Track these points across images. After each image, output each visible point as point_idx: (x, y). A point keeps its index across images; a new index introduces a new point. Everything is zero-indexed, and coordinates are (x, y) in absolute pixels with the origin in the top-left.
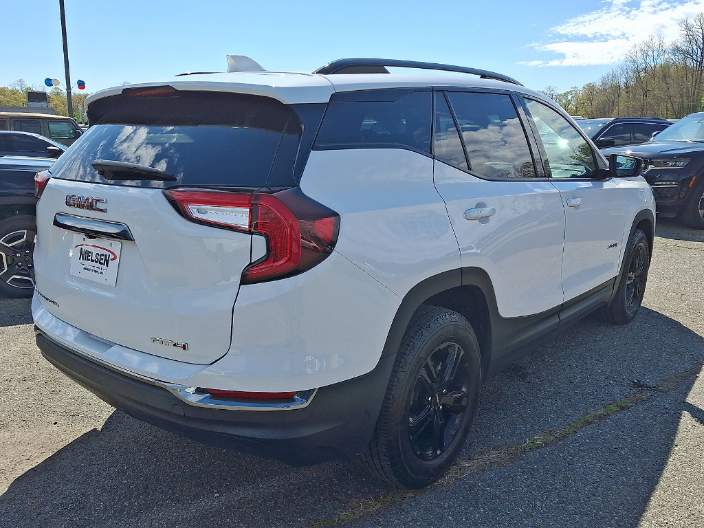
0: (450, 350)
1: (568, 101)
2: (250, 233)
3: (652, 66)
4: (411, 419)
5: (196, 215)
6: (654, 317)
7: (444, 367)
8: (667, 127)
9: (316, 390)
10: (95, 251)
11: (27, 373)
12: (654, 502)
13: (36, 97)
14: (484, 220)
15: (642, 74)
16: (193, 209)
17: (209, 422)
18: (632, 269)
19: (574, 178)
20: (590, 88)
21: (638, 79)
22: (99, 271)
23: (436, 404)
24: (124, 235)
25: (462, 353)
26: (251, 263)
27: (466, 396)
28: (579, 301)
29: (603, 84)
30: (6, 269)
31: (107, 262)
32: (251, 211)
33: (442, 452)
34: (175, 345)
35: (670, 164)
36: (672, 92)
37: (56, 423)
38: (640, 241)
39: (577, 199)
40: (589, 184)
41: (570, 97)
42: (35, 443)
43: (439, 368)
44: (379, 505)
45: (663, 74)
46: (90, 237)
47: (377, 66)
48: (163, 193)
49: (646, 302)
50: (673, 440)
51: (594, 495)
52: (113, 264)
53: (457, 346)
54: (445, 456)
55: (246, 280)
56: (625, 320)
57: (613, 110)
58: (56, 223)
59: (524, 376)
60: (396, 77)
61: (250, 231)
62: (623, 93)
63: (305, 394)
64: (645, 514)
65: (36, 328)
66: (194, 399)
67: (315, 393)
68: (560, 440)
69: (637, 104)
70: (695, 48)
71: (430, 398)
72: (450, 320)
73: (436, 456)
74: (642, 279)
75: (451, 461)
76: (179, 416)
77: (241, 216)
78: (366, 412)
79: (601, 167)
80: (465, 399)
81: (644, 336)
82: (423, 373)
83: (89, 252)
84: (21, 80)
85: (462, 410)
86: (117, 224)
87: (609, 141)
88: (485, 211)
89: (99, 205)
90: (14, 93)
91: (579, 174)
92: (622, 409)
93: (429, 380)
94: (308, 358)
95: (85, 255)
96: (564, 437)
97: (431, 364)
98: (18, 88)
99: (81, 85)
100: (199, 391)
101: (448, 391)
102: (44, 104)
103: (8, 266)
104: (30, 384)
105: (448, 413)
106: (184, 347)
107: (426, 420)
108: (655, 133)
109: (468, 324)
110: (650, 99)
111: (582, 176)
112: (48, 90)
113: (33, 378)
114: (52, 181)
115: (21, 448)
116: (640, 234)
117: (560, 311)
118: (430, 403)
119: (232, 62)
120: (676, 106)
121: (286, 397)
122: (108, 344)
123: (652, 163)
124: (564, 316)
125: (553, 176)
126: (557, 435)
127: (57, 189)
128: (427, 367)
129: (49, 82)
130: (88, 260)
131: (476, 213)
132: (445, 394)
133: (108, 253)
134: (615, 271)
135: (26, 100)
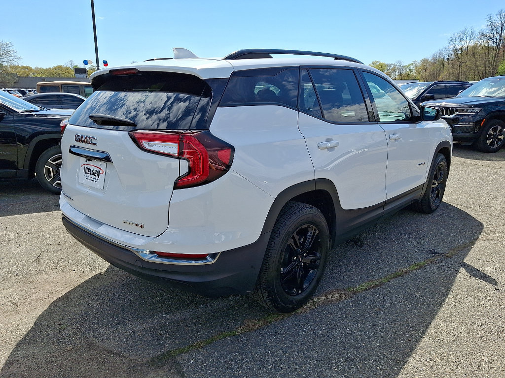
0: (309, 229)
1: (410, 70)
2: (179, 158)
3: (466, 46)
4: (282, 269)
5: (148, 147)
6: (450, 209)
7: (305, 240)
8: (469, 87)
9: (220, 254)
10: (92, 168)
11: (61, 240)
12: (432, 326)
13: (79, 71)
14: (331, 149)
15: (459, 52)
16: (145, 144)
17: (156, 271)
18: (436, 178)
19: (398, 122)
20: (425, 61)
21: (456, 56)
22: (95, 180)
23: (299, 262)
24: (107, 159)
25: (317, 232)
26: (179, 177)
27: (319, 259)
28: (398, 199)
29: (434, 59)
30: (53, 177)
31: (98, 175)
32: (179, 145)
33: (302, 291)
34: (136, 225)
35: (469, 111)
36: (478, 64)
37: (74, 270)
38: (442, 160)
39: (396, 135)
40: (407, 125)
41: (412, 68)
42: (62, 282)
43: (303, 240)
44: (260, 324)
45: (473, 52)
46: (89, 160)
47: (265, 54)
48: (128, 134)
49: (445, 199)
50: (450, 288)
51: (395, 321)
52: (102, 176)
53: (314, 228)
54: (304, 294)
55: (176, 187)
56: (430, 211)
57: (439, 75)
58: (71, 152)
59: (361, 246)
60: (277, 60)
61: (178, 157)
62: (446, 65)
63: (213, 256)
64: (426, 333)
65: (63, 214)
66: (148, 257)
67: (219, 255)
68: (378, 286)
69: (455, 72)
70: (495, 34)
71: (295, 258)
72: (309, 211)
73: (298, 294)
74: (443, 186)
75: (309, 297)
76: (139, 267)
77: (172, 148)
78: (252, 267)
79: (415, 114)
80: (318, 261)
81: (441, 221)
82: (291, 241)
83: (89, 169)
84: (71, 61)
85: (316, 267)
86: (103, 152)
87: (431, 96)
88: (331, 144)
89: (93, 141)
90: (68, 68)
91: (401, 119)
92: (421, 267)
93: (294, 246)
94: (216, 234)
95: (87, 171)
96: (382, 284)
97: (297, 237)
98: (69, 66)
99: (106, 64)
100: (151, 252)
101: (308, 255)
102: (85, 76)
103: (54, 175)
104: (62, 247)
105: (306, 268)
106: (141, 226)
107: (292, 270)
108: (460, 91)
109: (322, 214)
110: (464, 68)
111: (402, 120)
112: (87, 67)
113: (64, 243)
114: (69, 126)
115: (52, 285)
116: (442, 157)
117: (384, 205)
118: (295, 261)
119: (176, 52)
120: (480, 73)
121: (202, 257)
122: (101, 224)
123: (457, 110)
124: (387, 208)
125: (381, 121)
126: (377, 283)
127: (71, 131)
128: (293, 238)
129: (86, 62)
130: (88, 174)
131: (325, 145)
132: (305, 256)
133: (99, 170)
134: (424, 180)
135: (74, 73)
